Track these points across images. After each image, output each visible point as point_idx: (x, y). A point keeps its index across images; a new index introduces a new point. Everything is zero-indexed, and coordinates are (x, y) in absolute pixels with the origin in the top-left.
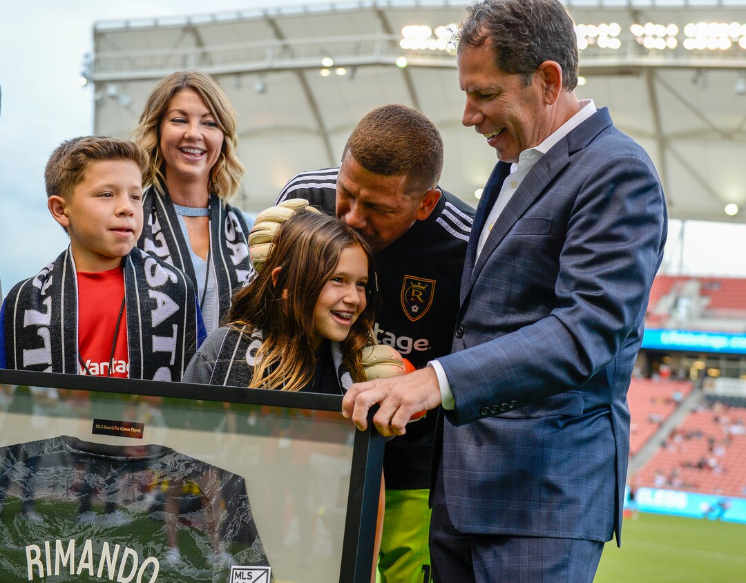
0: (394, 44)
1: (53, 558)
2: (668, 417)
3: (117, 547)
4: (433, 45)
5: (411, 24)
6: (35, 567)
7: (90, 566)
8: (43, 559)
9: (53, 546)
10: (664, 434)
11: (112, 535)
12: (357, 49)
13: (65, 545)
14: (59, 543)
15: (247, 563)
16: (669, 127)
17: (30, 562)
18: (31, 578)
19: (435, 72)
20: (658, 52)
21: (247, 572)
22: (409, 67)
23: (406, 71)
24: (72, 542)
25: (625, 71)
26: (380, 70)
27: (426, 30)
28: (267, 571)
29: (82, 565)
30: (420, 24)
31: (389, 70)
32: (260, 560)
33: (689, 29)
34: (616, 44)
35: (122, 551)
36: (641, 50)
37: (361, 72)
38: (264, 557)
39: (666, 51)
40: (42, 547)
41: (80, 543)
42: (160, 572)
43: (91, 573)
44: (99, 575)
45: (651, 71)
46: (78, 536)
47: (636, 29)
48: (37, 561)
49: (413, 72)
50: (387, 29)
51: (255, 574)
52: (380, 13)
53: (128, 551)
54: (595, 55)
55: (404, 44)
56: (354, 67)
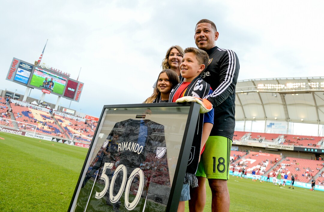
0: (256, 88)
1: (123, 147)
2: (321, 169)
3: (135, 143)
4: (264, 88)
5: (260, 84)
6: (119, 149)
7: (129, 148)
8: (121, 147)
9: (123, 144)
10: (320, 172)
11: (135, 141)
12: (248, 89)
13: (126, 143)
14: (125, 143)
15: (161, 146)
16: (318, 104)
17: (119, 147)
18: (118, 151)
19: (265, 93)
20: (315, 88)
21: (160, 148)
22: (259, 92)
23: (259, 93)
24: (127, 143)
25: (307, 92)
26: (253, 93)
27: (263, 85)
28: (165, 148)
29: (128, 148)
30: (261, 84)
31: (255, 93)
32: (164, 146)
33: (322, 83)
34: (304, 87)
35: (136, 144)
36: (311, 88)
37: (249, 93)
38: (165, 145)
39: (316, 88)
40: (121, 144)
41: (128, 143)
42: (143, 149)
43: (129, 150)
44: (131, 150)
45: (313, 92)
46: (128, 141)
47: (309, 84)
48: (120, 147)
49: (260, 93)
50: (255, 85)
51: (162, 149)
52: (253, 82)
53: (137, 144)
54: (300, 89)
55: (258, 88)
56: (248, 92)
